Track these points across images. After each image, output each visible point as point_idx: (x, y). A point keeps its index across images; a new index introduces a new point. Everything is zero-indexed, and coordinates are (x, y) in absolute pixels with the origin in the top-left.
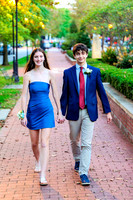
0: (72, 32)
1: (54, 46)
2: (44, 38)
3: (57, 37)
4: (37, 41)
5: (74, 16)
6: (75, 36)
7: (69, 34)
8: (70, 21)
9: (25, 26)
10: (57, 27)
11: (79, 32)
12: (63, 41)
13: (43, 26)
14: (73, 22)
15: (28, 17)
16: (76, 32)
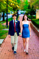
0: (28, 9)
1: (22, 14)
2: (18, 11)
3: (23, 10)
4: (16, 12)
5: (29, 3)
6: (30, 10)
7: (27, 9)
8: (28, 4)
9: (11, 6)
10: (23, 7)
11: (31, 9)
12: (25, 12)
13: (18, 6)
14: (29, 5)
15: (12, 3)
16: (30, 8)
